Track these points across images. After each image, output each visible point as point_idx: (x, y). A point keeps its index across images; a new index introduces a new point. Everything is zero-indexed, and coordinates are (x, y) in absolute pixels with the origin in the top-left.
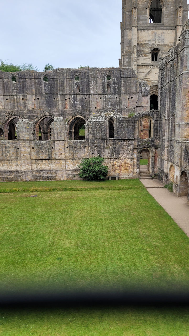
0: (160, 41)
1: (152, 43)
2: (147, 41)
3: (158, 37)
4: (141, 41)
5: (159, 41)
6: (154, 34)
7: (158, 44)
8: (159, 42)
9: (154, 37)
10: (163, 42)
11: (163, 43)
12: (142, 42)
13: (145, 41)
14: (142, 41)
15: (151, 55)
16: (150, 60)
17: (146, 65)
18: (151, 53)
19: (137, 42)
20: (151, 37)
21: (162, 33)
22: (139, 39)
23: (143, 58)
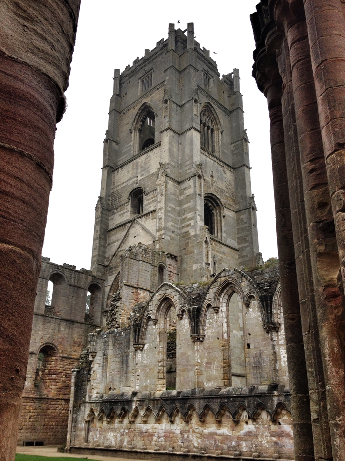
0: (144, 173)
1: (131, 182)
2: (125, 182)
3: (141, 168)
4: (117, 187)
5: (141, 174)
6: (135, 166)
7: (140, 181)
8: (142, 176)
9: (135, 171)
10: (149, 172)
11: (147, 175)
13: (123, 183)
14: (119, 186)
15: (130, 203)
16: (128, 214)
17: (121, 226)
18: (130, 201)
19: (112, 191)
20: (131, 173)
21: (146, 159)
22: (116, 185)
23: (118, 214)
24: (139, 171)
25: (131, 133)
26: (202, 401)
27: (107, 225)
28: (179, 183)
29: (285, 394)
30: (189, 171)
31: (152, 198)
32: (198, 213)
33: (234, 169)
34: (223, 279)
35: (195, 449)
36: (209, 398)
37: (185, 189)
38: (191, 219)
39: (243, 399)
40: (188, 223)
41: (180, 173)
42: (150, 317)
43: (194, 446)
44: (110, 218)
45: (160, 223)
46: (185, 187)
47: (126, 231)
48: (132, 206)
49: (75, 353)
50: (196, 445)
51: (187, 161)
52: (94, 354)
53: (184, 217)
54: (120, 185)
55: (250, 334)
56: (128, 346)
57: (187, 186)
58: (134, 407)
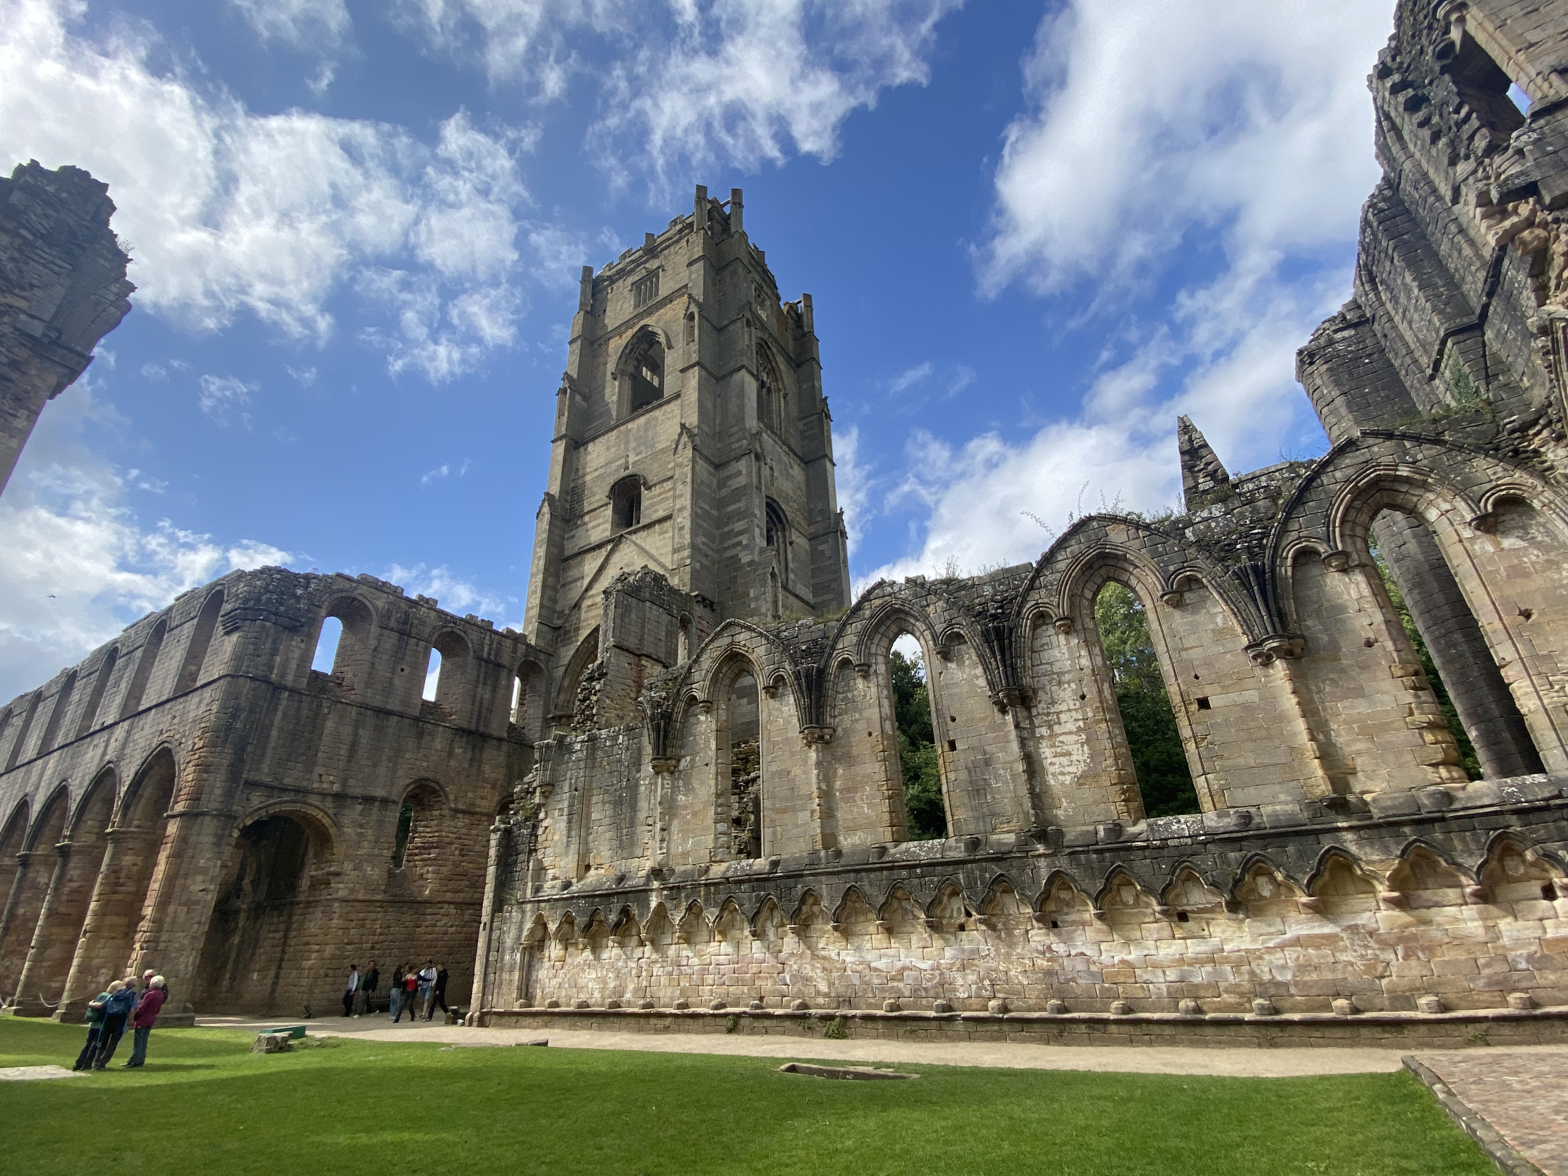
0: (642, 448)
1: (614, 466)
2: (603, 467)
3: (636, 439)
4: (584, 476)
5: (638, 451)
6: (623, 437)
7: (633, 463)
8: (638, 454)
9: (623, 446)
10: (653, 446)
11: (650, 453)
12: (587, 478)
13: (598, 470)
14: (588, 474)
15: (611, 507)
16: (608, 526)
17: (593, 548)
18: (612, 502)
19: (572, 485)
20: (613, 450)
21: (646, 424)
22: (580, 473)
23: (585, 527)
24: (633, 445)
25: (615, 378)
26: (835, 880)
27: (561, 548)
28: (718, 466)
29: (1067, 851)
30: (738, 445)
31: (660, 494)
32: (756, 521)
33: (806, 463)
34: (878, 602)
35: (821, 1000)
36: (857, 871)
37: (729, 478)
38: (741, 533)
39: (950, 869)
40: (737, 540)
41: (719, 448)
42: (694, 698)
43: (818, 993)
44: (568, 535)
45: (681, 536)
46: (730, 473)
47: (601, 560)
48: (615, 511)
49: (484, 803)
50: (823, 987)
51: (734, 427)
52: (549, 788)
53: (726, 529)
54: (592, 473)
55: (953, 719)
56: (637, 764)
57: (734, 472)
58: (653, 904)
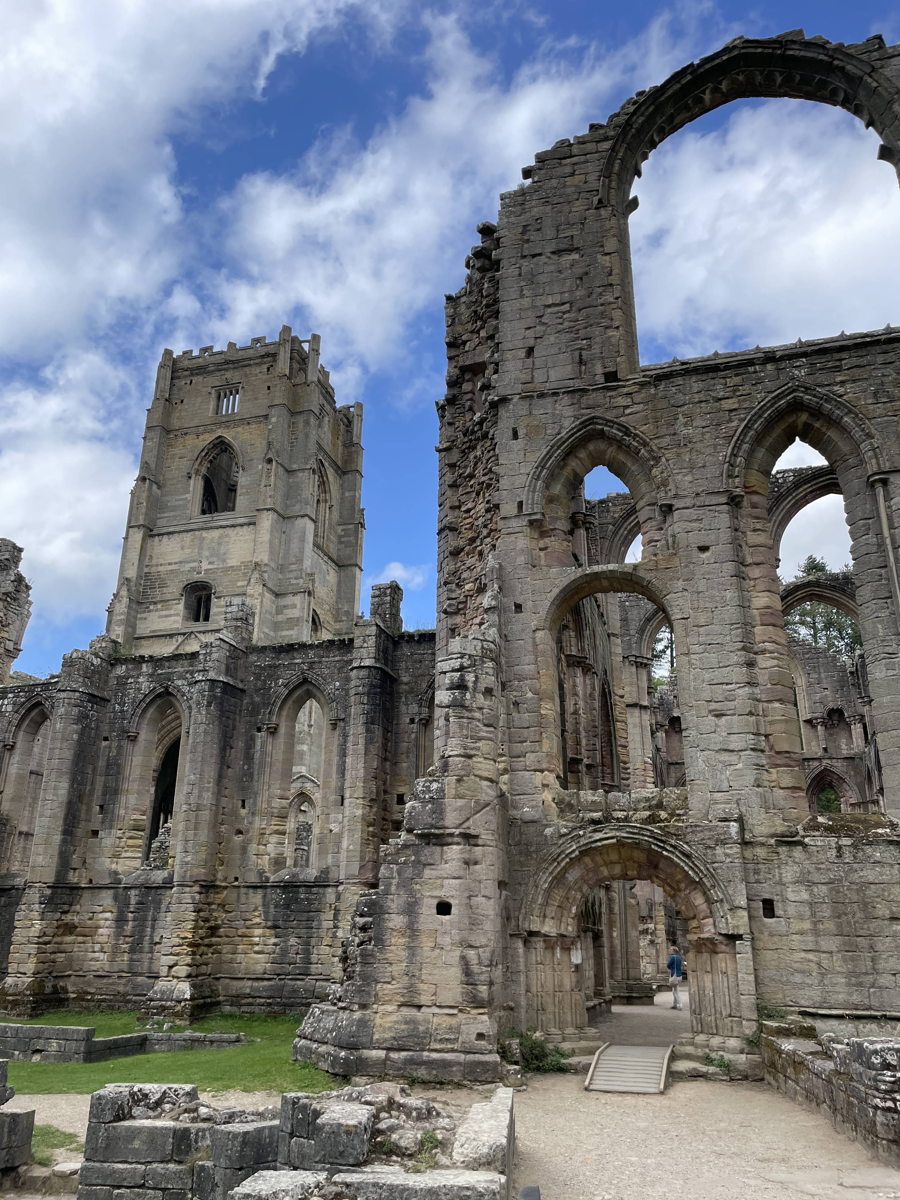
0: (215, 559)
1: (188, 567)
2: (174, 563)
3: (209, 548)
4: (157, 566)
5: (210, 560)
6: (197, 542)
7: (205, 570)
8: (210, 563)
9: (196, 550)
10: (224, 561)
11: (221, 566)
12: (160, 569)
15: (182, 602)
16: (179, 619)
17: (165, 636)
18: (183, 598)
19: (146, 570)
20: (186, 551)
21: (220, 538)
22: (154, 562)
23: (157, 613)
24: (206, 553)
25: (190, 478)
27: (134, 627)
28: (277, 595)
30: (295, 582)
33: (339, 566)
41: (279, 579)
44: (139, 616)
46: (286, 603)
48: (186, 607)
51: (292, 564)
54: (165, 564)
57: (289, 603)
